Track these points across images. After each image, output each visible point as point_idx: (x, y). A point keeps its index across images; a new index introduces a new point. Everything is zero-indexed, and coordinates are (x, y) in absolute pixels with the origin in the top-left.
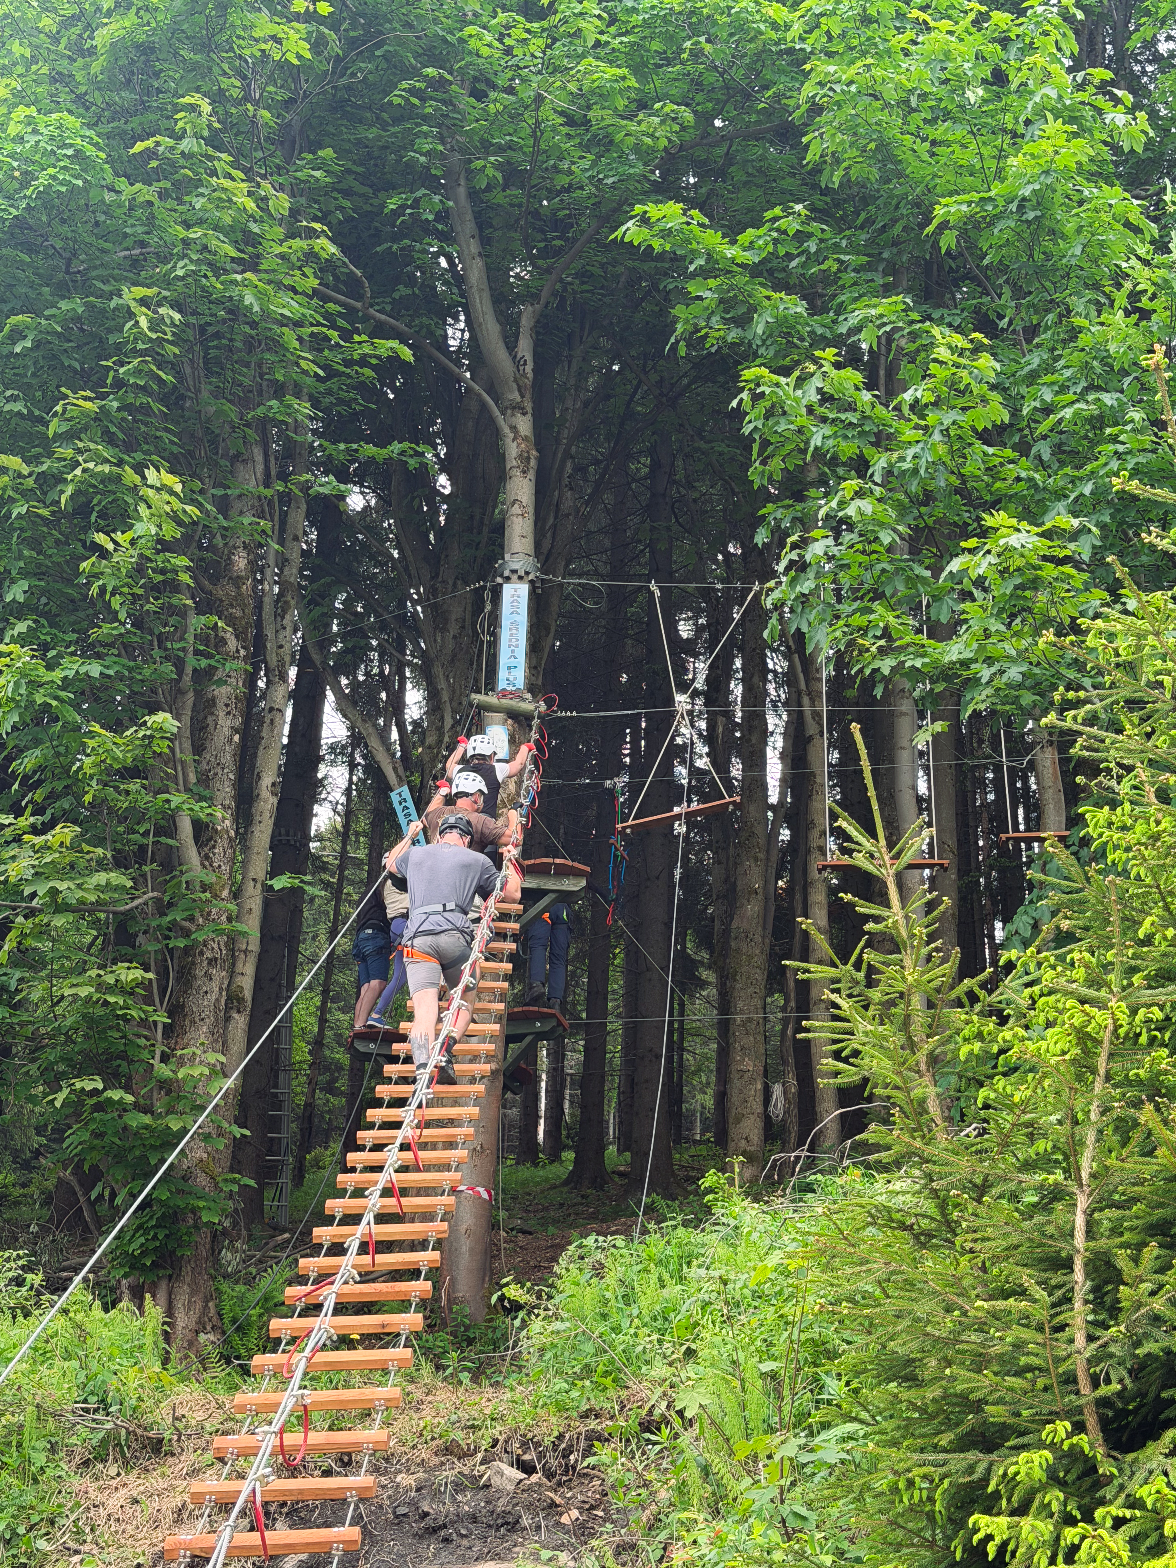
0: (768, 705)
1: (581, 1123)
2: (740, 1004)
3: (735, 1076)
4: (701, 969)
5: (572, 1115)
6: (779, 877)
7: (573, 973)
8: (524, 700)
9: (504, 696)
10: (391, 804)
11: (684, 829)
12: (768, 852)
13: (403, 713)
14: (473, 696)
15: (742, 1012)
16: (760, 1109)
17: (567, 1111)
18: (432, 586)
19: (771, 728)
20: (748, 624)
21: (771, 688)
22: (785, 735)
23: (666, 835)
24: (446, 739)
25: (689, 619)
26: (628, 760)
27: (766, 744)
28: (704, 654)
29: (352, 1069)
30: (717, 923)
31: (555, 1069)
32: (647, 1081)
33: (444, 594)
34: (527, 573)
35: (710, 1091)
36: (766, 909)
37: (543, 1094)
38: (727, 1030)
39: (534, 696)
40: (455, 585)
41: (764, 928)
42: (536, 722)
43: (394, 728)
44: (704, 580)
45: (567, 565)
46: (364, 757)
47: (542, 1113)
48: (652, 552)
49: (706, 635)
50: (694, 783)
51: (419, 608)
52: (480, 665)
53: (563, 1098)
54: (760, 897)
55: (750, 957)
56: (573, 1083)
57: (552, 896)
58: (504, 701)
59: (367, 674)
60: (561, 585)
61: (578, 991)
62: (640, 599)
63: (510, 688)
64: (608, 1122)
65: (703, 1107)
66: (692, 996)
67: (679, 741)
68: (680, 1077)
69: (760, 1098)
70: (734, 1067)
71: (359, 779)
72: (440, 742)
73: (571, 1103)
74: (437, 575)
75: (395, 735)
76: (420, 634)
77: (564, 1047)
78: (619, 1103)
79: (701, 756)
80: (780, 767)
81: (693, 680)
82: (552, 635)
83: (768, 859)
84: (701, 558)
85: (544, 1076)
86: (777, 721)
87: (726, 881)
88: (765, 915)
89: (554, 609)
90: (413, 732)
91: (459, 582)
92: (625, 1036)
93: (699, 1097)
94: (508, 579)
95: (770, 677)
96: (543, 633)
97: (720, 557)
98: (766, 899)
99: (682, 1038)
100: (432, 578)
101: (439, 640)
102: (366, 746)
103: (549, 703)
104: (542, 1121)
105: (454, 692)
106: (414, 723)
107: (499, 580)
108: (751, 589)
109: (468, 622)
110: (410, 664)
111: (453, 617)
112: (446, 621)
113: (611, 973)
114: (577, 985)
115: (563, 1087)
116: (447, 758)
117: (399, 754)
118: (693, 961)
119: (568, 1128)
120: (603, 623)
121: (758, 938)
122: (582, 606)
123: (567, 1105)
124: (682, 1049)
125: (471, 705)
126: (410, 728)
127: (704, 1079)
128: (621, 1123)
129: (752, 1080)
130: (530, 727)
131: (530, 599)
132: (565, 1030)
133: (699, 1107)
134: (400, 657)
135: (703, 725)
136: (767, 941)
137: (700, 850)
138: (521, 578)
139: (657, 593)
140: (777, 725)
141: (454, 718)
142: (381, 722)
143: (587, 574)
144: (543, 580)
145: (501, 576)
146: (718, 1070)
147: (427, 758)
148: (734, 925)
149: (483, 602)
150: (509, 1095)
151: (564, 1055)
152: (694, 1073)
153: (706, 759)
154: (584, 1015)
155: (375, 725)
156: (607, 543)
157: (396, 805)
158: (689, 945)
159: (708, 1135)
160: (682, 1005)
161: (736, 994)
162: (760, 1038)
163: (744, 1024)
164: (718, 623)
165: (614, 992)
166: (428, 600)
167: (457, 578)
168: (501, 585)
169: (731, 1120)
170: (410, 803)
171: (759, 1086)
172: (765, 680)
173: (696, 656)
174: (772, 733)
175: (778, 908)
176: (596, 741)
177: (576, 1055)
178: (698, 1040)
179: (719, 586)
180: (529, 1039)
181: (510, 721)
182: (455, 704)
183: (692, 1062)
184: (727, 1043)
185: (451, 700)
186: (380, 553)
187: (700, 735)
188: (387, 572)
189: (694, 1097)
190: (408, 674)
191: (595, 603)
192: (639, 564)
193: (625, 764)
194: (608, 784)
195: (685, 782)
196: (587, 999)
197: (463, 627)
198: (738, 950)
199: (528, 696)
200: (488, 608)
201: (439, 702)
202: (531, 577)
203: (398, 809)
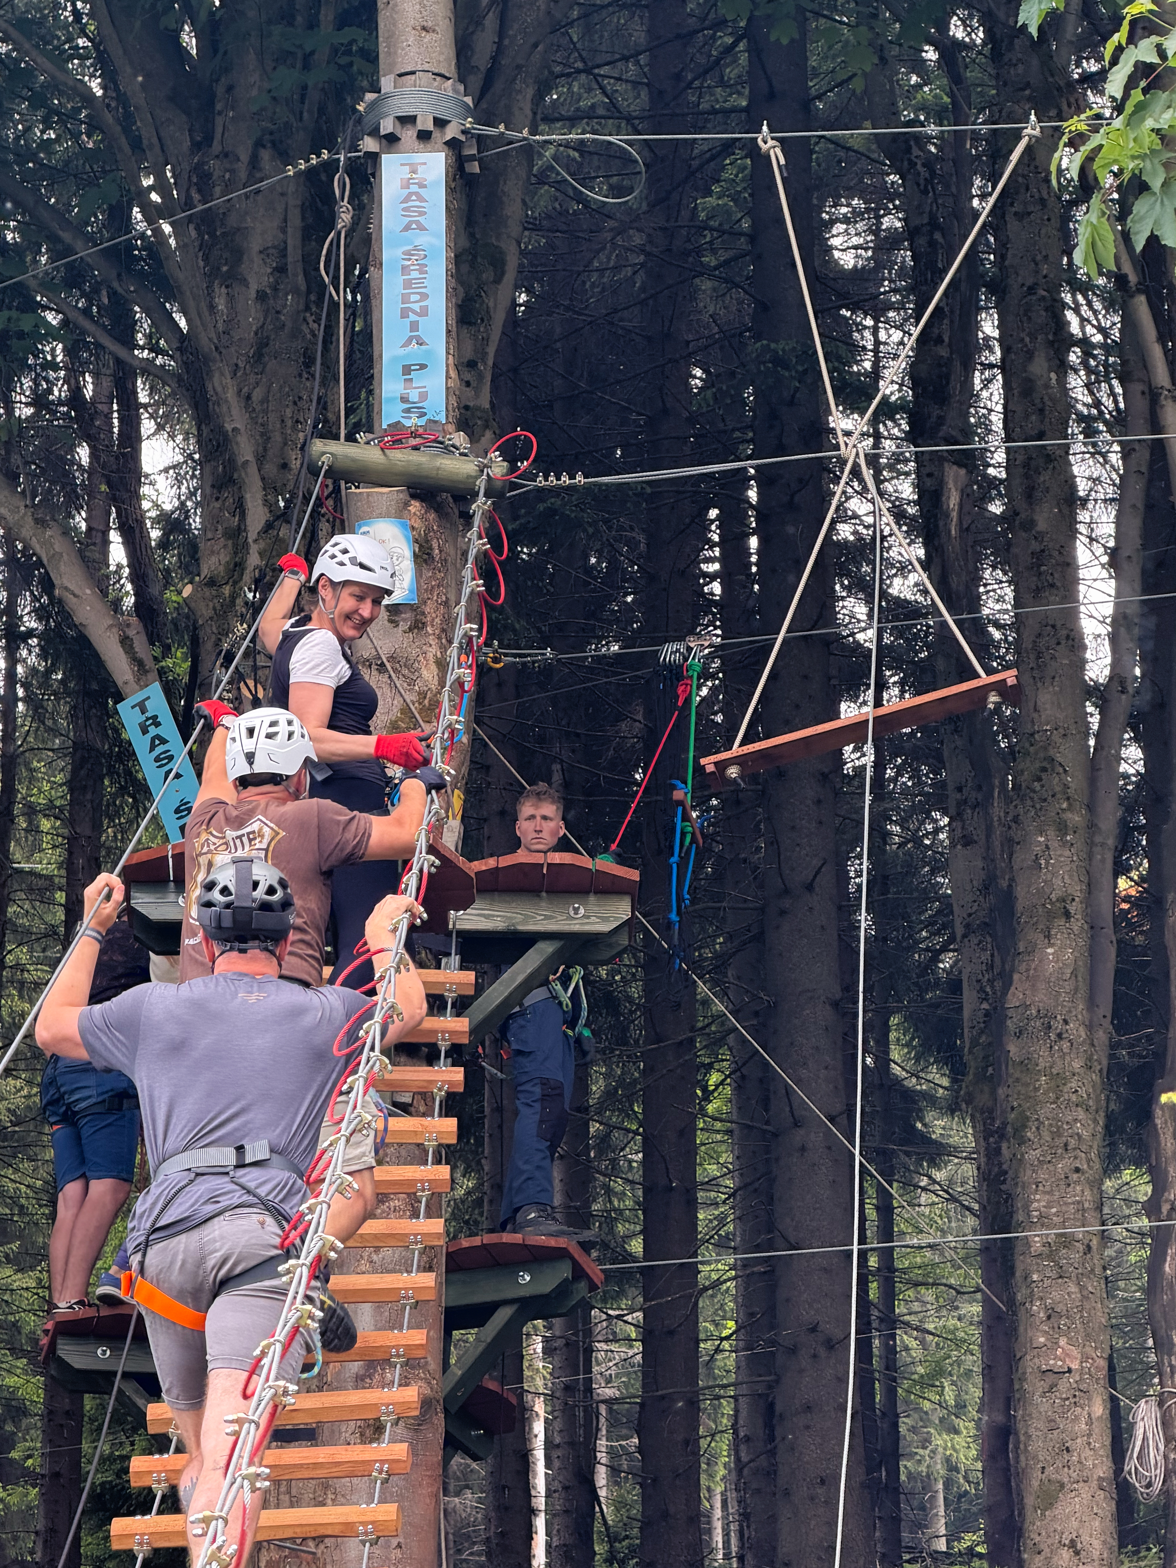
0: (1074, 428)
1: (646, 1525)
2: (1039, 1202)
3: (1034, 1387)
4: (930, 1116)
5: (619, 1504)
6: (1121, 869)
7: (604, 1140)
8: (448, 449)
9: (397, 442)
10: (118, 729)
11: (869, 759)
12: (1091, 808)
13: (138, 497)
14: (318, 446)
15: (1044, 1221)
16: (1103, 1468)
17: (602, 1493)
18: (197, 169)
19: (1083, 487)
20: (1013, 226)
21: (1076, 383)
22: (1119, 501)
23: (824, 777)
24: (254, 560)
25: (857, 215)
26: (716, 588)
27: (1073, 533)
28: (899, 307)
29: (50, 1414)
30: (969, 997)
31: (568, 1388)
32: (808, 1408)
33: (229, 187)
34: (440, 123)
35: (967, 1427)
36: (1093, 953)
37: (539, 1455)
38: (1009, 1270)
39: (473, 438)
40: (254, 162)
41: (1092, 1003)
42: (480, 506)
43: (114, 536)
44: (892, 116)
45: (539, 96)
46: (41, 613)
47: (540, 1502)
48: (756, 52)
49: (905, 256)
50: (887, 640)
51: (167, 228)
52: (330, 367)
53: (592, 1461)
54: (1077, 924)
55: (1058, 1080)
56: (614, 1423)
57: (546, 949)
58: (401, 457)
59: (39, 401)
60: (529, 151)
61: (618, 1185)
62: (729, 173)
63: (412, 422)
64: (709, 1516)
65: (952, 1468)
66: (909, 1186)
67: (845, 531)
68: (891, 1393)
69: (1102, 1440)
70: (1031, 1364)
71: (33, 671)
72: (237, 567)
73: (614, 1470)
74: (208, 139)
75: (117, 553)
76: (170, 291)
77: (588, 1333)
78: (739, 1467)
79: (903, 569)
80: (1111, 586)
81: (876, 374)
82: (510, 276)
83: (1092, 826)
84: (883, 60)
85: (540, 1407)
86: (1097, 471)
87: (986, 887)
88: (1092, 972)
89: (513, 210)
90: (164, 544)
91: (265, 155)
92: (746, 1300)
93: (940, 1440)
94: (392, 140)
95: (1074, 357)
96: (488, 275)
97: (931, 54)
98: (1093, 928)
99: (889, 1295)
100: (197, 146)
101: (221, 304)
102: (48, 585)
103: (511, 455)
104: (540, 1523)
105: (266, 437)
106: (166, 520)
107: (369, 144)
108: (1017, 136)
109: (294, 255)
110: (148, 369)
111: (255, 244)
112: (238, 255)
113: (700, 1138)
114: (614, 1170)
115: (592, 1435)
116: (256, 608)
117: (129, 601)
118: (909, 1096)
119: (612, 1538)
120: (638, 239)
121: (1076, 1030)
122: (579, 198)
123: (601, 1477)
124: (891, 1322)
125: (314, 471)
126: (155, 534)
127: (950, 1395)
128: (745, 1516)
129: (1081, 1394)
130: (467, 518)
131: (450, 190)
132: (593, 1287)
133: (940, 1469)
134: (122, 353)
135: (906, 489)
136: (1102, 1036)
137: (913, 809)
138: (424, 136)
139: (777, 156)
140: (1096, 481)
141: (271, 506)
142: (80, 521)
143: (589, 115)
144: (481, 140)
145: (374, 132)
146: (988, 1371)
147: (204, 612)
148: (1014, 999)
149: (330, 201)
150: (458, 1460)
151: (589, 1351)
152: (929, 1382)
153: (919, 576)
154: (636, 1246)
155: (67, 531)
156: (638, 34)
157: (132, 732)
158: (896, 1054)
159: (969, 1539)
160: (886, 1210)
161: (1027, 1175)
162: (1094, 1285)
163: (1051, 1251)
164: (934, 225)
165: (713, 1182)
166: (188, 204)
167: (259, 144)
168: (374, 157)
169: (1030, 1501)
170: (169, 728)
171: (1099, 1409)
172: (1063, 368)
173: (878, 311)
174: (1084, 501)
175: (1124, 947)
176: (632, 544)
177: (620, 1351)
178: (928, 1295)
179: (932, 129)
180: (502, 1315)
181: (415, 506)
182: (271, 469)
183: (917, 1353)
184: (1011, 1303)
185: (261, 459)
186: (55, 87)
187: (899, 515)
188: (76, 136)
189: (925, 1442)
190: (143, 397)
191: (617, 191)
192: (722, 83)
193: (709, 602)
194: (670, 652)
195: (867, 637)
196: (646, 1206)
197: (281, 269)
198: (1027, 1065)
199: (460, 439)
200: (345, 217)
201: (231, 464)
202: (451, 132)
203: (140, 744)
